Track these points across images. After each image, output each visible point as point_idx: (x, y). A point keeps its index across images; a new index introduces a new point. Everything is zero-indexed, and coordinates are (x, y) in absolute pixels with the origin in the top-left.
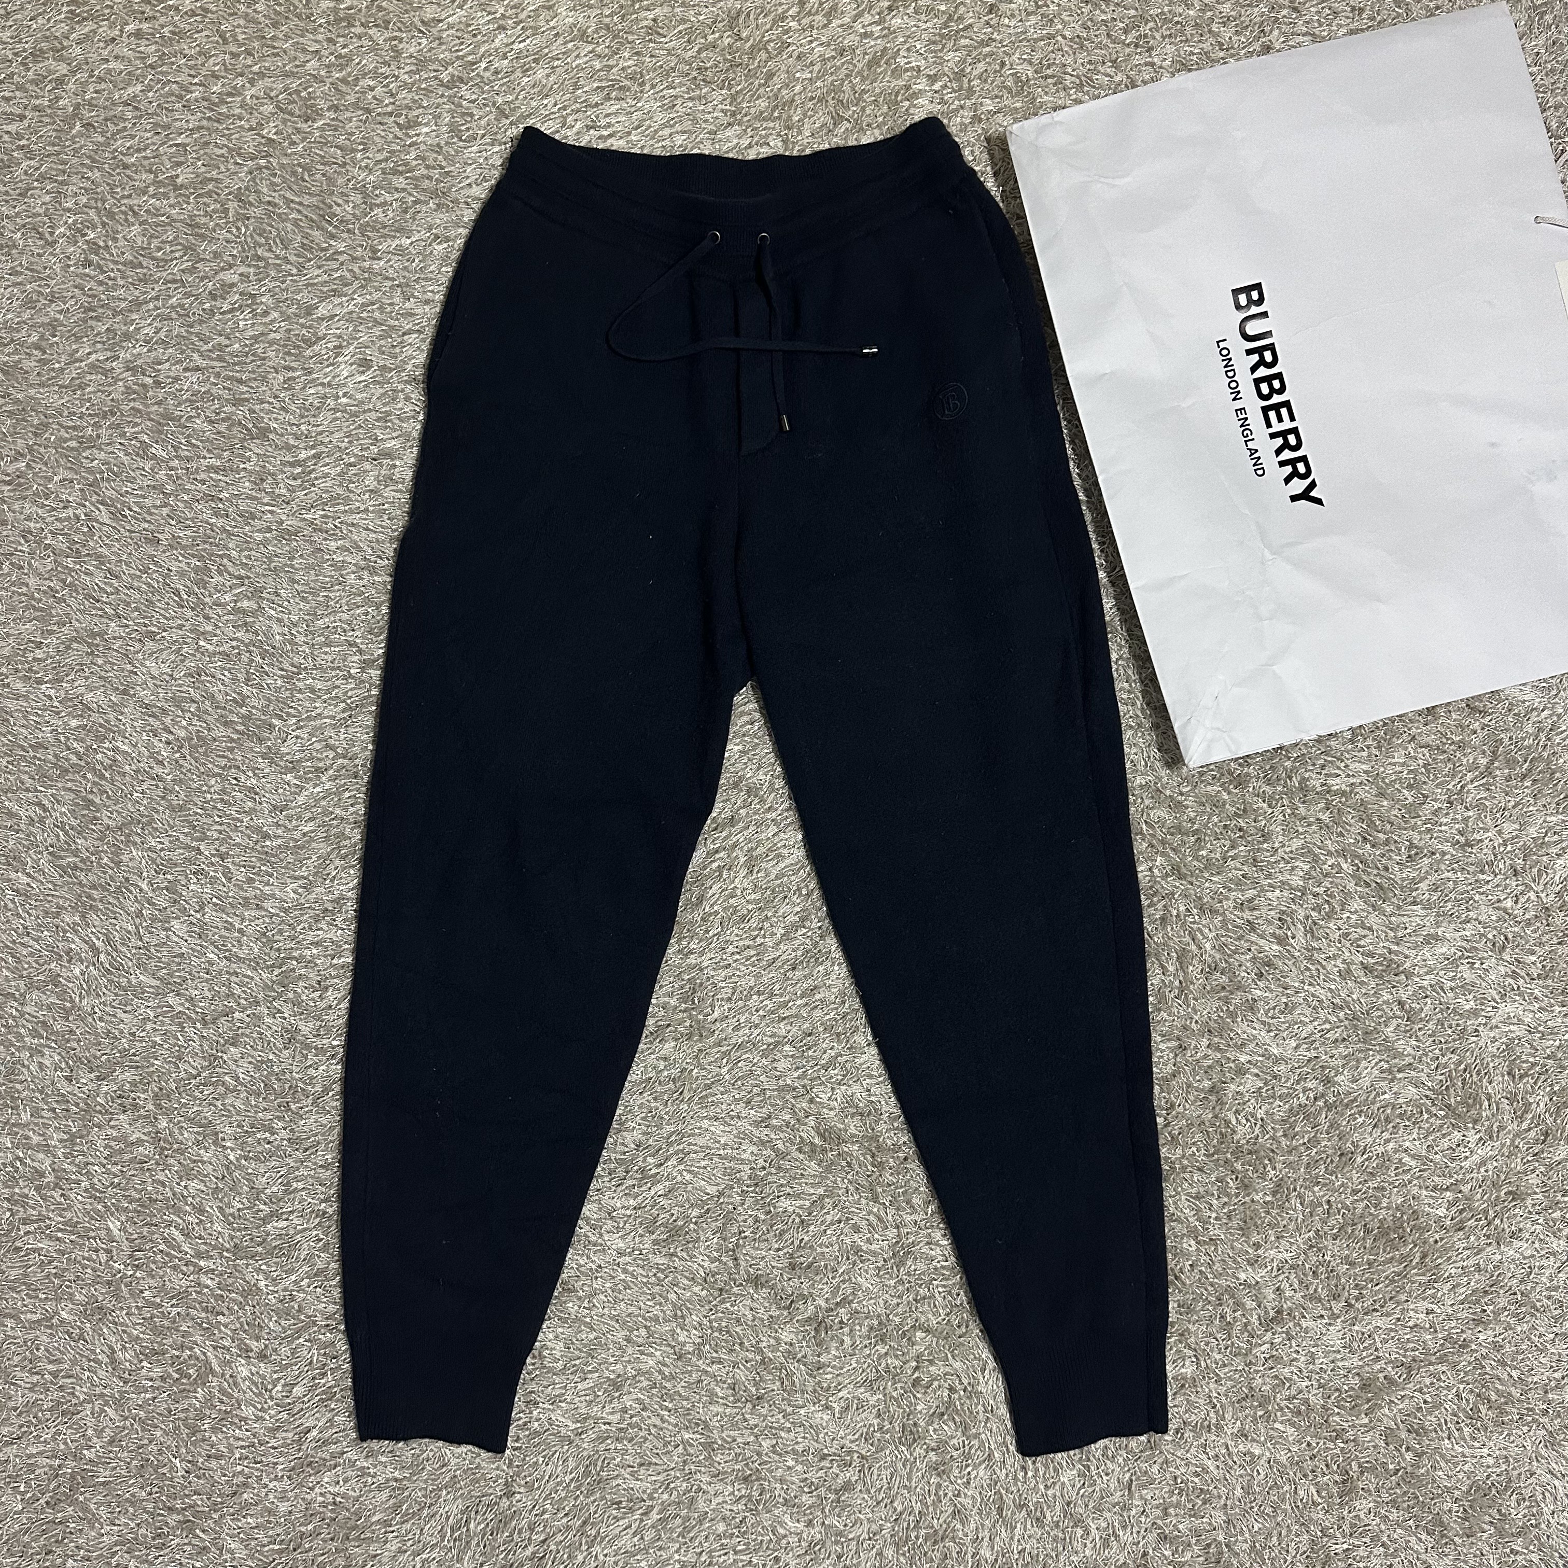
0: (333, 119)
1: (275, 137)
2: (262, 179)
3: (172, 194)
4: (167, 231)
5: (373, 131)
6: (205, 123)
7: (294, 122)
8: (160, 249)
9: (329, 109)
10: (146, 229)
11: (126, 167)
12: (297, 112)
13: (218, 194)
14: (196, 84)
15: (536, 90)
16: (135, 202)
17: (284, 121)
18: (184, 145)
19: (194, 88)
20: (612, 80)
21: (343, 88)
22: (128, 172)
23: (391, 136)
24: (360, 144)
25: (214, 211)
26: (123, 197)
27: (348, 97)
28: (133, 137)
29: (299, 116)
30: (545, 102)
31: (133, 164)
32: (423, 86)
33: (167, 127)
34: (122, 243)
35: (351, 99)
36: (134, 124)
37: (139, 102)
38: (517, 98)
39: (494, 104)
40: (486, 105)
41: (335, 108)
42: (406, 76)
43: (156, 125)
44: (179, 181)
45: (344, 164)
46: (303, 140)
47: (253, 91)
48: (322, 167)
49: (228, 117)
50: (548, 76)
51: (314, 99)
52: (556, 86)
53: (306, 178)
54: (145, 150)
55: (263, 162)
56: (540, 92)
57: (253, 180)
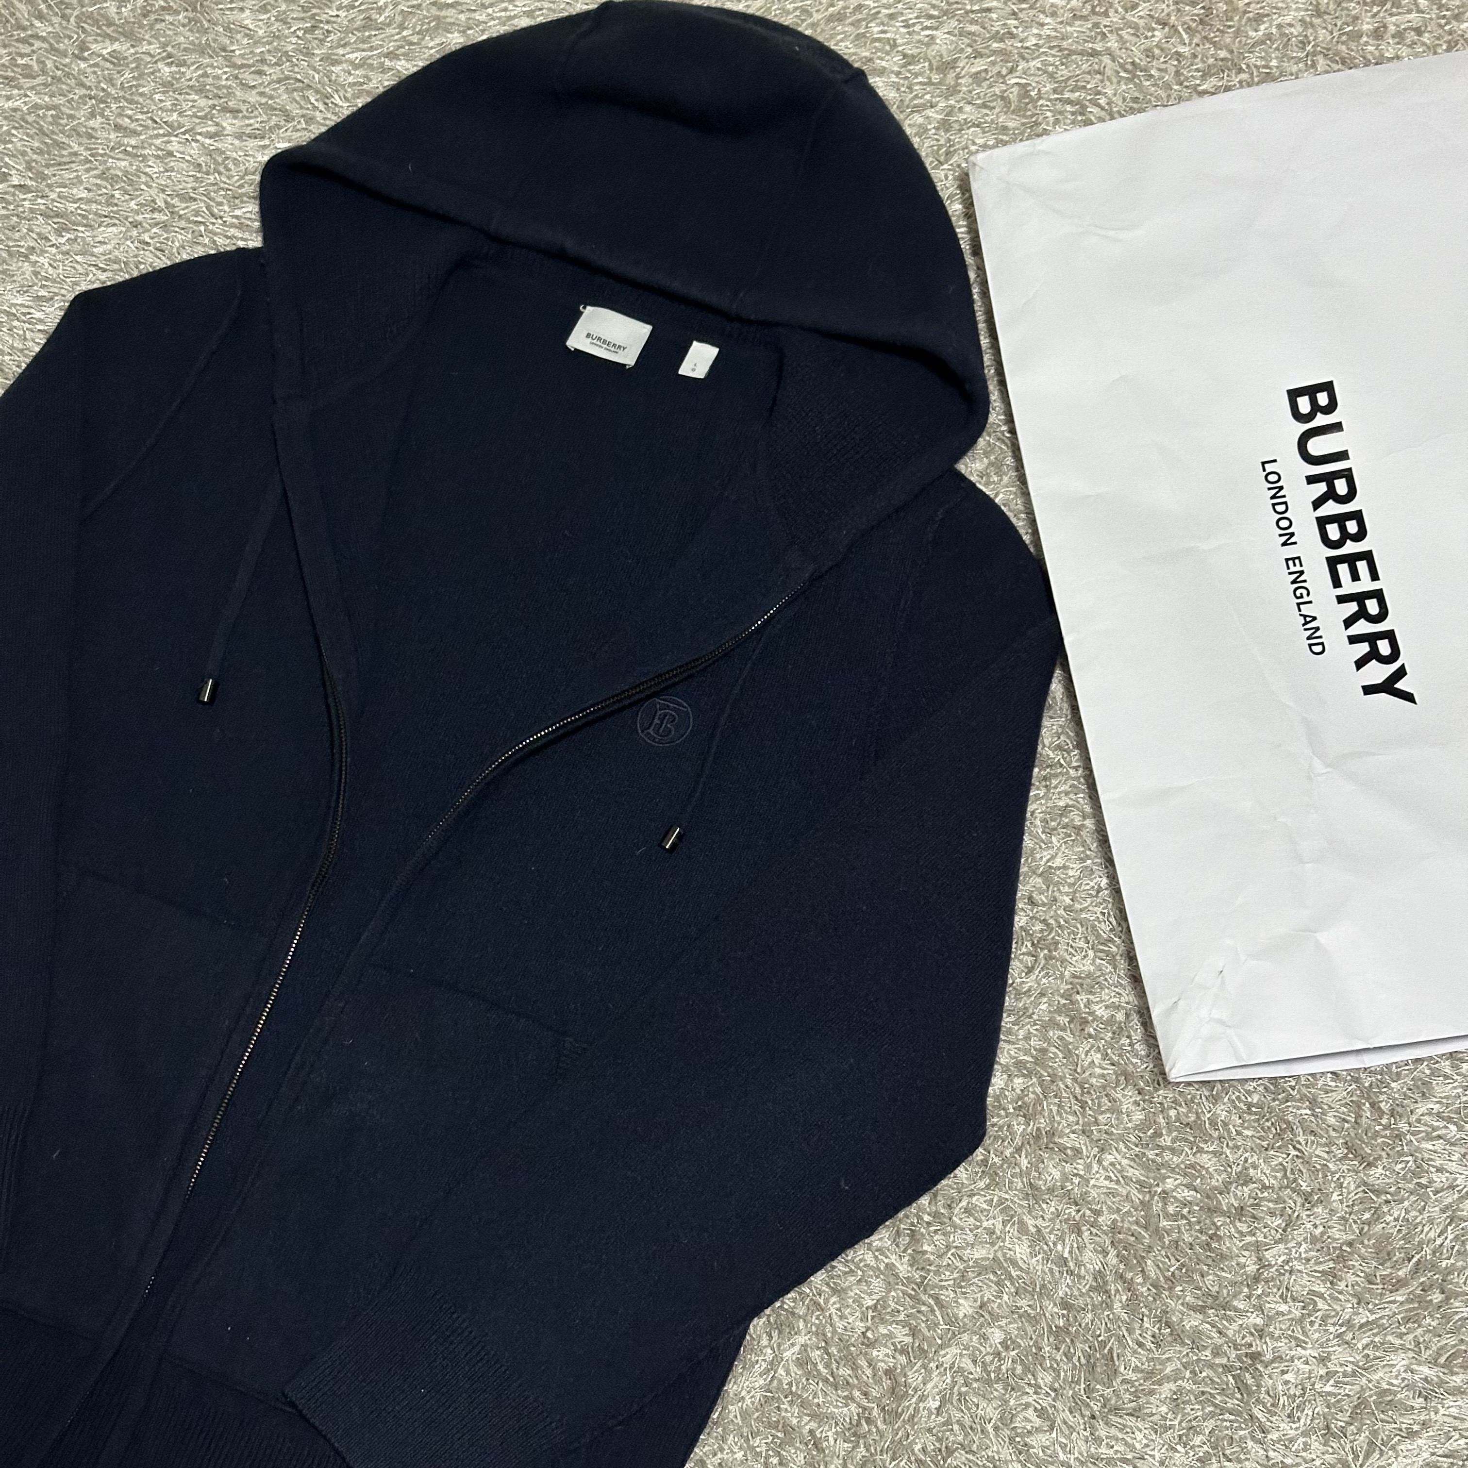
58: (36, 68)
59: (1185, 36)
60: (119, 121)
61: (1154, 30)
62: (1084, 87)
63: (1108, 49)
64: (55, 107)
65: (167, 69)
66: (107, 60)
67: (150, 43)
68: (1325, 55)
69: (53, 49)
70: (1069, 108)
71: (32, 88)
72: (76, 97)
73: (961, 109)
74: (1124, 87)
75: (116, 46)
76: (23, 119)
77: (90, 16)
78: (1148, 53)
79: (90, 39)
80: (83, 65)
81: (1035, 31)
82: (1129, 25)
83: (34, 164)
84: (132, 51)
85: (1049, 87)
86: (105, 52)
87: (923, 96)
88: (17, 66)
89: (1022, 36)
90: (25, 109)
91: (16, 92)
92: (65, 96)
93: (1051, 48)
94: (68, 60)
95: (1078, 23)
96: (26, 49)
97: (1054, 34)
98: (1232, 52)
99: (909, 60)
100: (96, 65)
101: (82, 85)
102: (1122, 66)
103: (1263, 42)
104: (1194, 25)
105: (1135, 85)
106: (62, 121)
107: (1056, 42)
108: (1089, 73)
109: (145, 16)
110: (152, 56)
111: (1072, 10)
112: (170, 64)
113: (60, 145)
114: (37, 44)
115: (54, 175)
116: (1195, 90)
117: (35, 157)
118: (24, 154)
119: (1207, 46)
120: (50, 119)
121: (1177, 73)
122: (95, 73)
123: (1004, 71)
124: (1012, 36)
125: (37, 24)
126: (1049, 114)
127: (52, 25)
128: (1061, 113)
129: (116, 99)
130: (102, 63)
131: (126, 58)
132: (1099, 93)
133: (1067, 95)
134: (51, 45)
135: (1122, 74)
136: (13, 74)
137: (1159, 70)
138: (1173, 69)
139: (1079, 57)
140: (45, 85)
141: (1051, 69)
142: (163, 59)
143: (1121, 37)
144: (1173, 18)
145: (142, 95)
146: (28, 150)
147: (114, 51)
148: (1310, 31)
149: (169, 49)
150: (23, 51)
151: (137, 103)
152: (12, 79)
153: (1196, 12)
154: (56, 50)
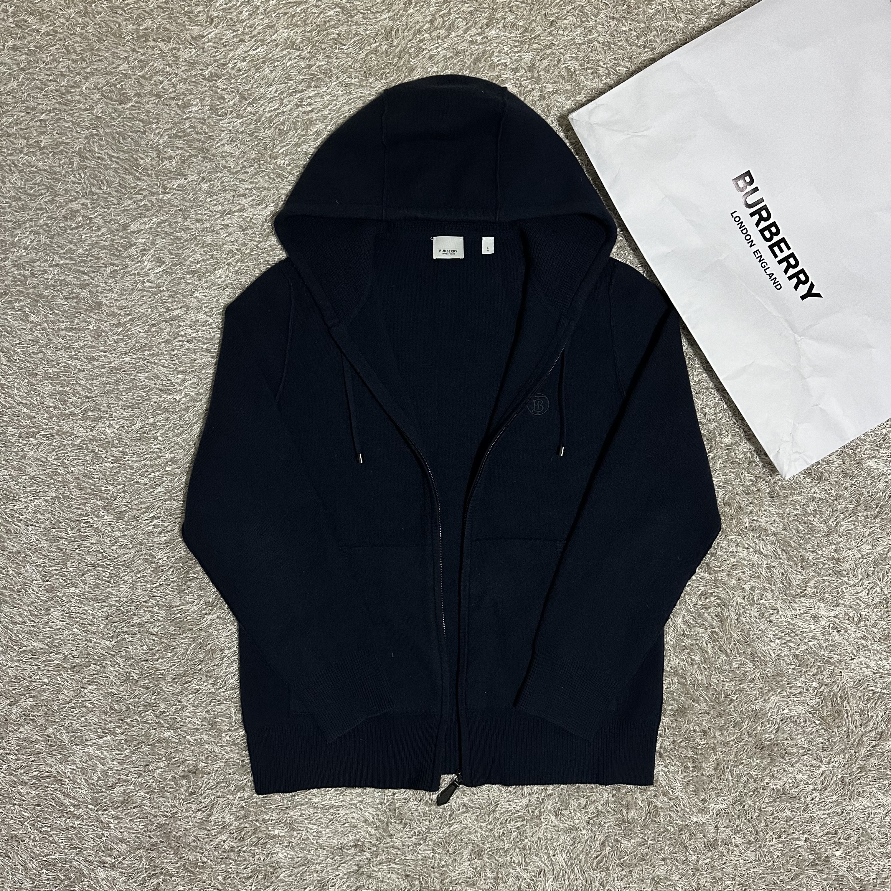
0: (137, 103)
1: (100, 115)
2: (94, 142)
3: (38, 153)
4: (35, 177)
5: (162, 109)
6: (57, 106)
7: (113, 105)
8: (32, 188)
9: (135, 96)
10: (22, 176)
11: (9, 135)
12: (115, 98)
13: (67, 152)
14: (51, 80)
15: (264, 82)
16: (16, 158)
17: (107, 104)
18: (45, 121)
19: (49, 83)
20: (312, 74)
21: (143, 81)
22: (11, 139)
23: (174, 112)
24: (155, 118)
25: (64, 163)
26: (8, 155)
27: (146, 88)
28: (13, 116)
29: (116, 101)
30: (270, 89)
31: (14, 134)
32: (193, 80)
33: (34, 109)
34: (8, 185)
35: (148, 88)
36: (14, 107)
37: (16, 93)
38: (252, 87)
39: (238, 91)
40: (232, 92)
41: (138, 95)
42: (183, 73)
43: (27, 107)
44: (42, 144)
45: (145, 132)
46: (119, 116)
47: (88, 84)
48: (131, 134)
49: (72, 102)
50: (272, 72)
51: (125, 89)
52: (276, 79)
53: (121, 141)
54: (20, 124)
55: (94, 131)
56: (266, 83)
57: (88, 143)
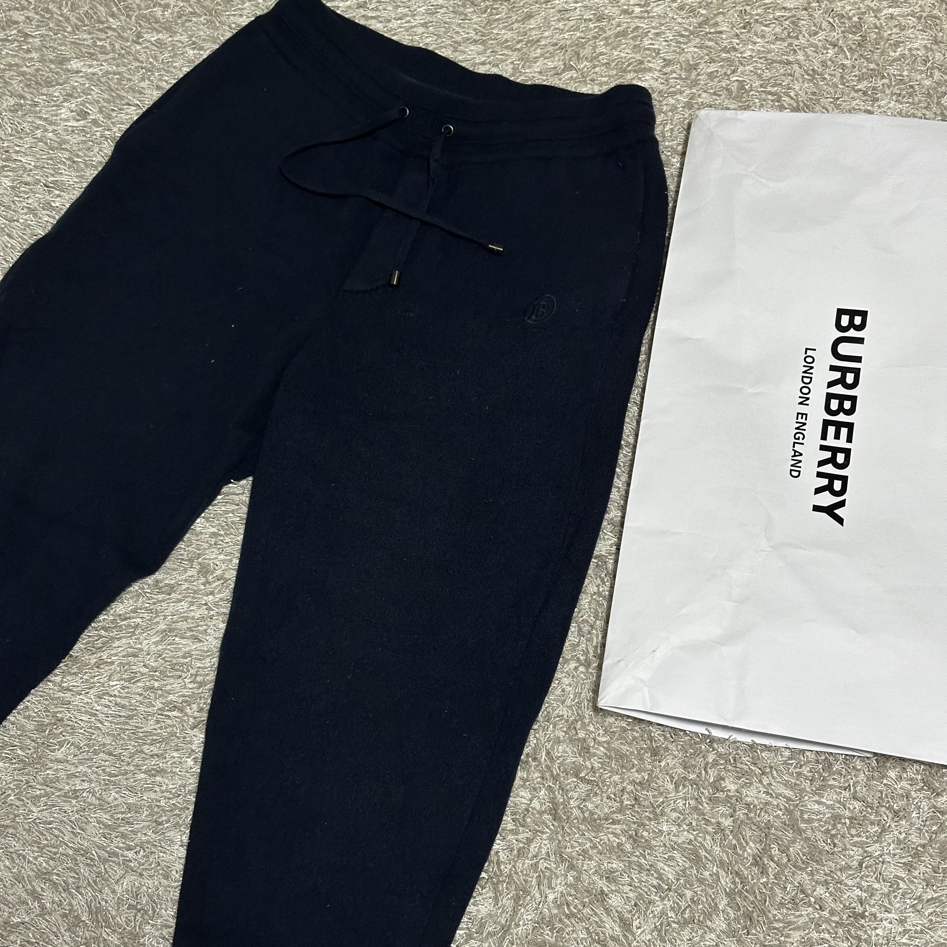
58: (109, 48)
59: (848, 54)
60: (160, 83)
61: (828, 49)
62: (781, 84)
63: (797, 60)
64: (119, 73)
65: (191, 52)
66: (153, 45)
67: (182, 35)
68: (939, 70)
69: (120, 36)
70: (770, 97)
71: (105, 61)
72: (133, 68)
73: (699, 95)
74: (807, 85)
75: (160, 36)
76: (98, 80)
77: (145, 16)
78: (824, 64)
79: (144, 31)
80: (138, 47)
81: (750, 47)
82: (811, 45)
83: (104, 109)
84: (170, 39)
85: (758, 83)
86: (153, 39)
87: (675, 86)
88: (97, 46)
89: (742, 50)
90: (100, 73)
91: (95, 63)
92: (126, 66)
93: (760, 58)
94: (129, 44)
95: (778, 43)
96: (103, 36)
97: (762, 49)
98: (878, 65)
99: (668, 63)
100: (147, 47)
101: (137, 60)
102: (805, 71)
103: (899, 60)
104: (854, 47)
105: (814, 84)
106: (123, 82)
107: (763, 55)
108: (784, 75)
109: (179, 17)
110: (183, 43)
111: (775, 34)
112: (193, 49)
113: (121, 98)
114: (110, 33)
115: (117, 117)
116: (853, 89)
117: (105, 104)
118: (98, 102)
119: (862, 61)
120: (116, 81)
121: (842, 77)
122: (146, 52)
123: (729, 72)
124: (735, 50)
125: (111, 20)
126: (757, 101)
127: (120, 21)
128: (765, 100)
129: (159, 70)
130: (151, 46)
131: (166, 44)
132: (790, 88)
133: (769, 89)
134: (119, 34)
135: (806, 77)
136: (94, 51)
137: (830, 75)
138: (839, 75)
139: (778, 65)
140: (114, 59)
141: (759, 71)
142: (189, 45)
143: (806, 53)
144: (841, 42)
145: (174, 67)
146: (101, 100)
147: (159, 39)
148: (930, 53)
149: (194, 39)
150: (101, 37)
151: (172, 72)
152: (93, 54)
153: (856, 38)
154: (122, 37)
